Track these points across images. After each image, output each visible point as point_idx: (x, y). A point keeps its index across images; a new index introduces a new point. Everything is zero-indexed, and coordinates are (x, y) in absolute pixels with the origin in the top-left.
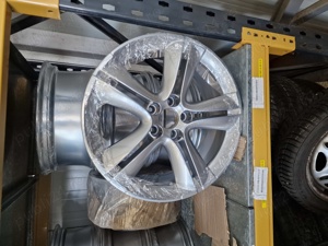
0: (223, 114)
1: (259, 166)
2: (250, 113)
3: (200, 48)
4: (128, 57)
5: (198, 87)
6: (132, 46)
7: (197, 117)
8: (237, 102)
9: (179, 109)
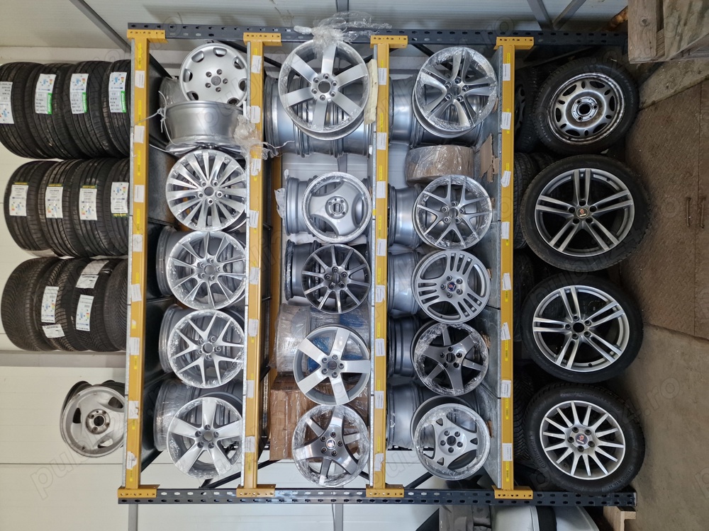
0: (487, 85)
1: (506, 111)
2: (502, 84)
3: (472, 52)
4: (435, 61)
5: (473, 73)
6: (437, 56)
7: (471, 87)
8: (495, 79)
9: (462, 84)
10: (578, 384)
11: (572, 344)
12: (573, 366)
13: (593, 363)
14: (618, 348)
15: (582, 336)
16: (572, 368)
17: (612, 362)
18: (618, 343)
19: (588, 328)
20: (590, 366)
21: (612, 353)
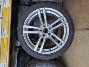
10: (44, 60)
11: (42, 40)
12: (43, 51)
13: (52, 49)
14: (64, 40)
15: (47, 36)
16: (42, 52)
17: (60, 48)
18: (63, 38)
19: (50, 31)
20: (51, 50)
21: (60, 43)
